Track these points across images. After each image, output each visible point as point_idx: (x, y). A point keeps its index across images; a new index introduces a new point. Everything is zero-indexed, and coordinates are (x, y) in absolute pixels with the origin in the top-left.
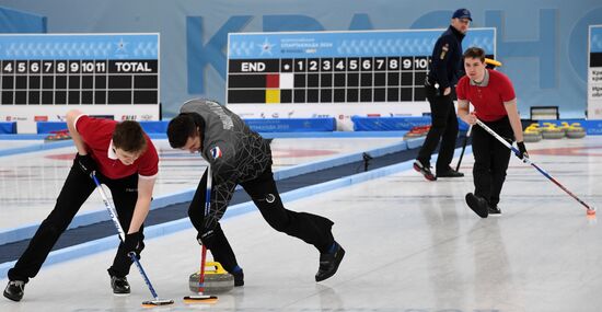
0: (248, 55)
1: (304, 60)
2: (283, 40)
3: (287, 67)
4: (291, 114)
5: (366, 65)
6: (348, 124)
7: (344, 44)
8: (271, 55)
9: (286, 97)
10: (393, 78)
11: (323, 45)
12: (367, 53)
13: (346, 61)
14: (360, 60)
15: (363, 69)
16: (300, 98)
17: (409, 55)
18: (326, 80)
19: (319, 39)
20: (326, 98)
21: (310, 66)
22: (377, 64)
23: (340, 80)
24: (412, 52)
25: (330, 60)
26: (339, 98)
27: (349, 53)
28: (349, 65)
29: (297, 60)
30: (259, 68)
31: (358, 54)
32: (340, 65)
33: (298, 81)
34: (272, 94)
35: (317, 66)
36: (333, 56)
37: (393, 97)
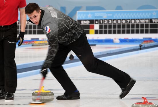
0: (84, 18)
1: (102, 20)
2: (95, 13)
3: (97, 22)
4: (98, 38)
5: (124, 21)
6: (118, 41)
7: (116, 15)
8: (91, 18)
9: (96, 32)
10: (133, 26)
11: (109, 15)
12: (124, 18)
13: (117, 20)
14: (121, 20)
15: (122, 23)
16: (101, 32)
17: (138, 18)
18: (110, 26)
19: (108, 13)
20: (110, 32)
21: (104, 22)
22: (127, 21)
23: (115, 26)
24: (139, 17)
25: (111, 20)
26: (114, 32)
27: (117, 18)
28: (118, 21)
29: (100, 20)
30: (87, 23)
31: (121, 18)
32: (115, 22)
33: (101, 27)
34: (92, 31)
35: (107, 22)
36: (112, 19)
37: (133, 32)
